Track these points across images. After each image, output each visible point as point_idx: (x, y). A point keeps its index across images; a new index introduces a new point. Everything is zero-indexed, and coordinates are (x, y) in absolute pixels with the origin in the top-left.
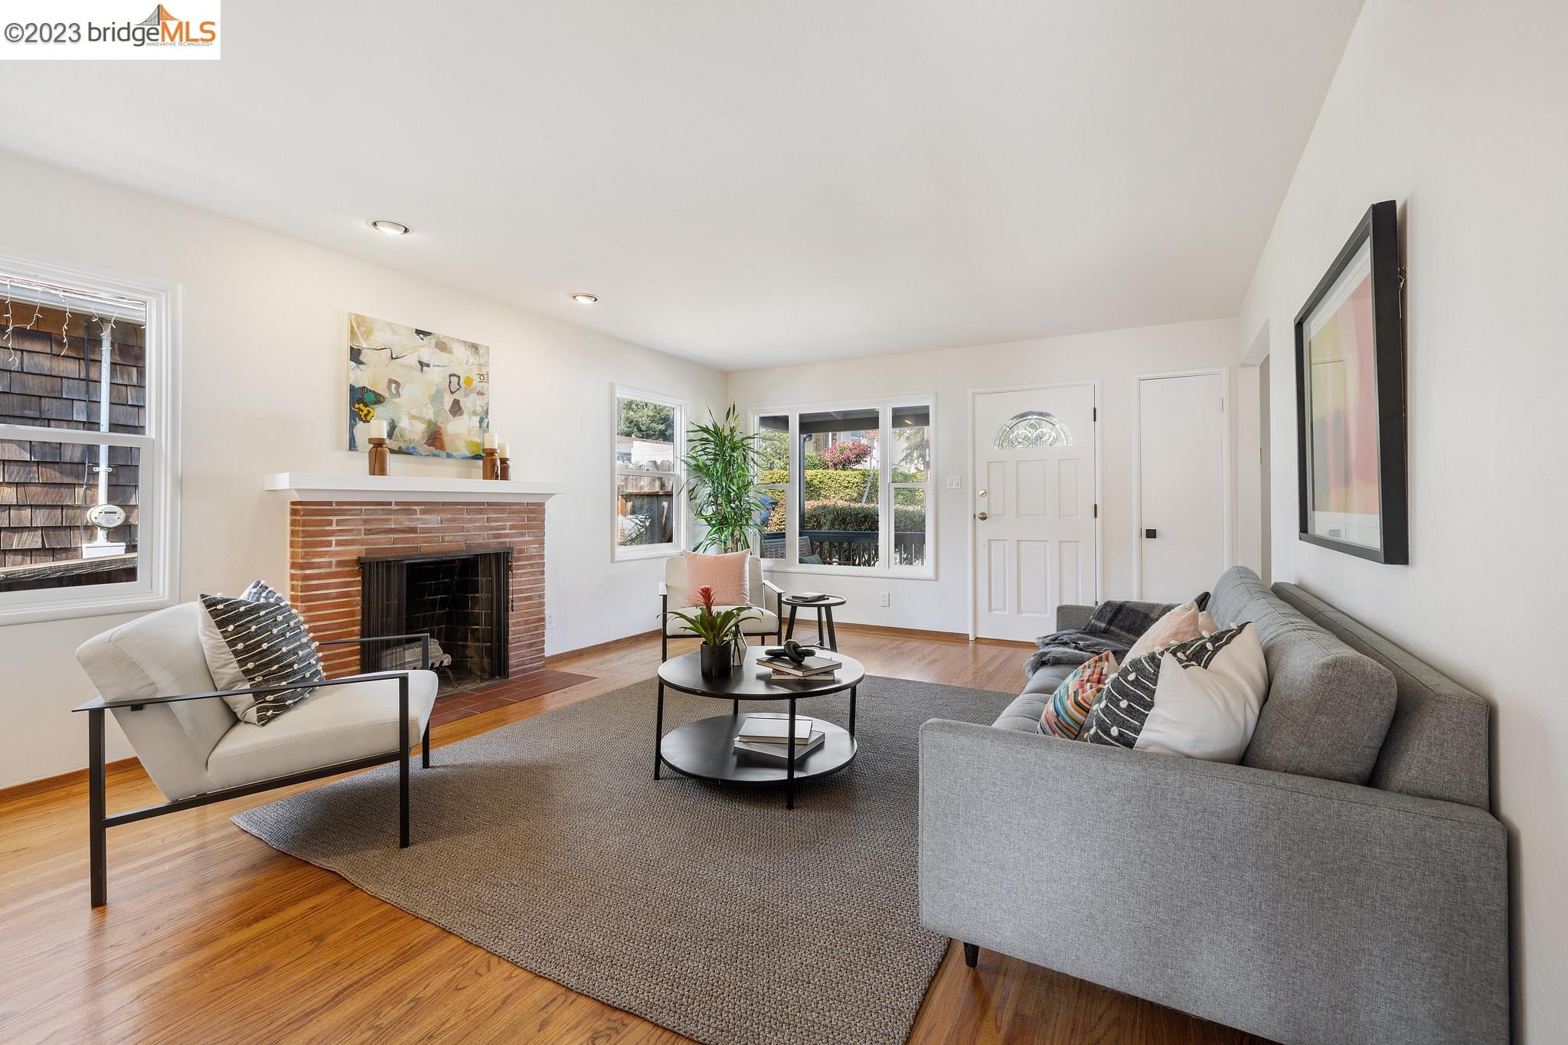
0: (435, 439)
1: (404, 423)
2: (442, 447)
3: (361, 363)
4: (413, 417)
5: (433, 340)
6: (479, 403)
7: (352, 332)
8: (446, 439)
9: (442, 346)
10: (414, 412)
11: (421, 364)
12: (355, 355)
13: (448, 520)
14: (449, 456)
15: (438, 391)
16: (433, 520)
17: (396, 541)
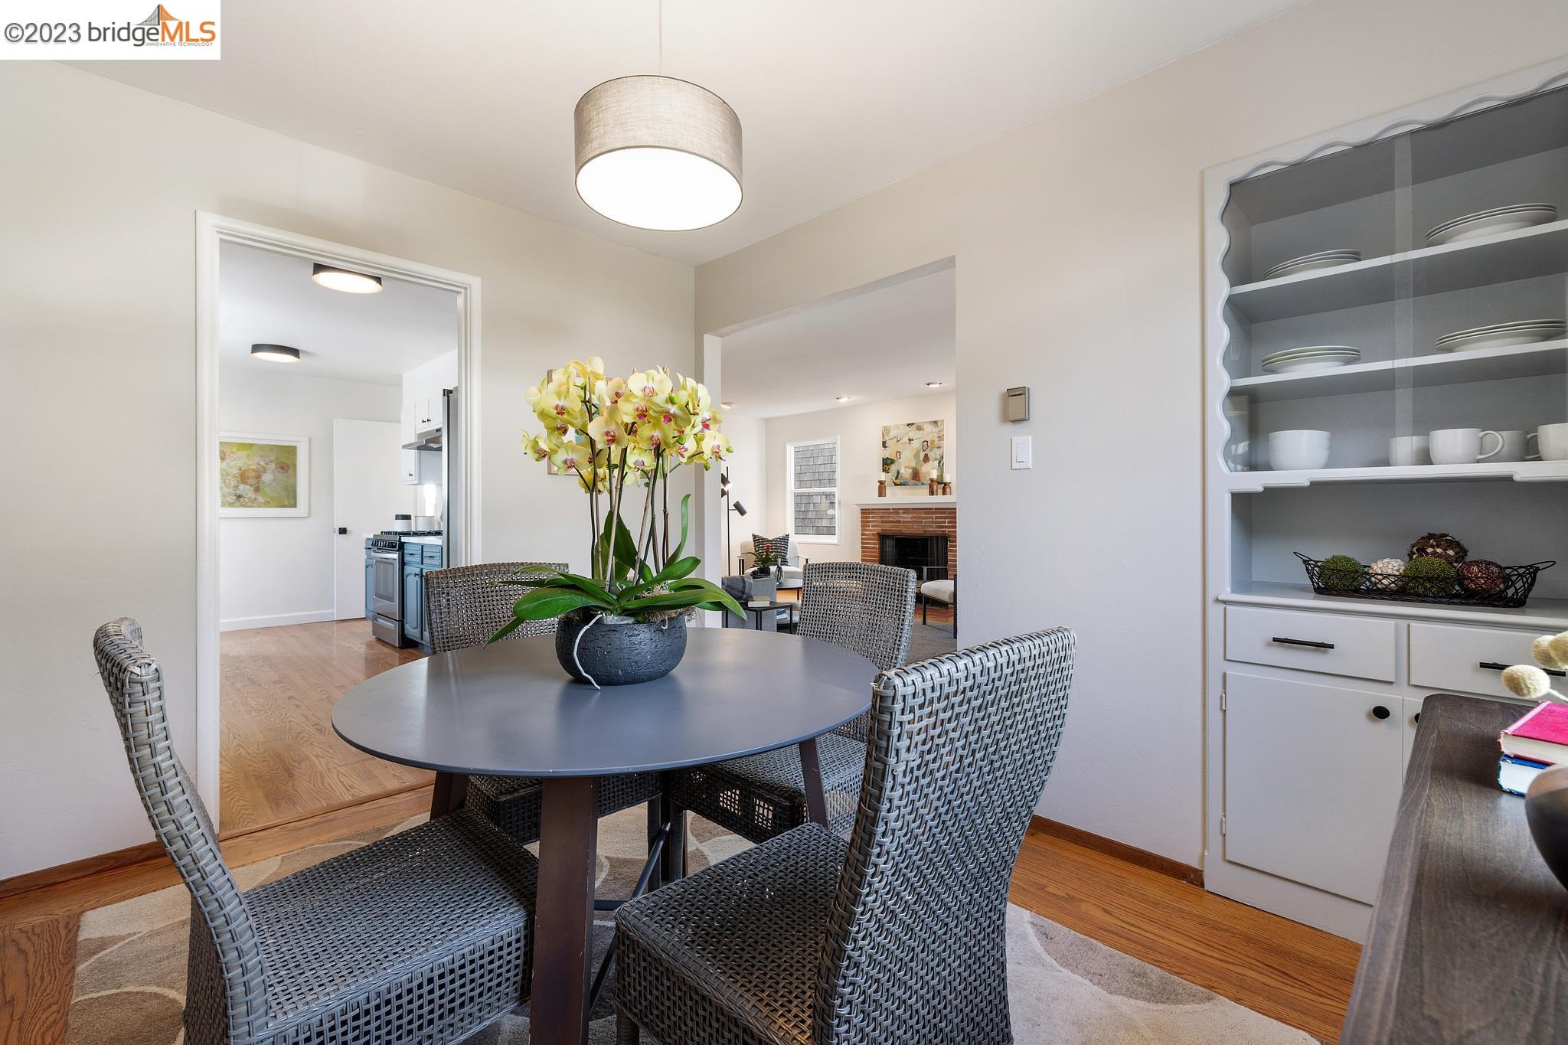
0: (916, 475)
1: (902, 471)
2: (919, 481)
3: (886, 447)
4: (906, 467)
5: (915, 426)
6: (938, 453)
7: (883, 434)
8: (921, 476)
9: (919, 428)
10: (906, 465)
11: (910, 440)
12: (884, 444)
13: (914, 517)
14: (923, 484)
15: (917, 453)
16: (908, 517)
17: (892, 526)
